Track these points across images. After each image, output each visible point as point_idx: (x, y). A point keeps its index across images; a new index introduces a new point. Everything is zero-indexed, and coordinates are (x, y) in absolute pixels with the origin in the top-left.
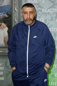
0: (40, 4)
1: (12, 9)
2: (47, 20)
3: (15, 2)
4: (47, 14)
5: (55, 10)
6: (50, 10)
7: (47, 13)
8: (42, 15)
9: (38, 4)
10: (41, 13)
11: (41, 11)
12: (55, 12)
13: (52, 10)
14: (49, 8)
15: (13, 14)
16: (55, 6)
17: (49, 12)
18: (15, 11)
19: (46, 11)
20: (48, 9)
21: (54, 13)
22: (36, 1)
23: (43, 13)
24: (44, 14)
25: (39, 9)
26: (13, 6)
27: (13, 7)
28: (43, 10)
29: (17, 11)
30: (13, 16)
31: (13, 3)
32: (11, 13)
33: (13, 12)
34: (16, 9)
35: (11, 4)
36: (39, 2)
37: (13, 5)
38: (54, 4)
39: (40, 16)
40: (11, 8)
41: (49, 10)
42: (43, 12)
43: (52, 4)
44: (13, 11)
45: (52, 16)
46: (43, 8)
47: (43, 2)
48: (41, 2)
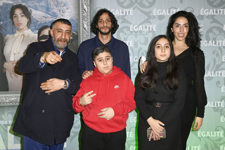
0: (126, 17)
1: (80, 26)
2: (139, 43)
3: (84, 15)
4: (139, 33)
5: (151, 26)
6: (143, 27)
7: (138, 31)
8: (130, 34)
9: (123, 17)
10: (128, 32)
11: (128, 28)
12: (151, 30)
13: (146, 27)
14: (140, 24)
15: (81, 34)
16: (151, 20)
17: (141, 30)
18: (85, 29)
19: (136, 28)
20: (139, 26)
21: (149, 31)
22: (119, 12)
23: (131, 32)
24: (134, 33)
25: (125, 25)
26: (81, 20)
27: (81, 23)
28: (131, 26)
29: (87, 28)
30: (81, 37)
31: (81, 16)
32: (78, 32)
33: (81, 31)
34: (85, 26)
35: (77, 18)
36: (124, 14)
37: (81, 18)
38: (150, 17)
39: (126, 36)
40: (77, 24)
41: (141, 26)
42: (131, 30)
43: (146, 17)
44: (81, 29)
45: (146, 36)
46: (130, 24)
47: (131, 14)
48: (127, 14)
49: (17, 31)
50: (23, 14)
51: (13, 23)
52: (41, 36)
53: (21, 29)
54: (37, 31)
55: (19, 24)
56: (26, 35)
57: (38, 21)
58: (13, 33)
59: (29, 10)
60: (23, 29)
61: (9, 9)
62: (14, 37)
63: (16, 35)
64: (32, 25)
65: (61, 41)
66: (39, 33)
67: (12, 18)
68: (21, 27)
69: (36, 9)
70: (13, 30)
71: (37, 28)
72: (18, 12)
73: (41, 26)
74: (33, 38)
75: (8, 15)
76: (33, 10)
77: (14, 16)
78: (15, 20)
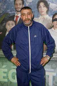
49: (40, 16)
50: (44, 6)
51: (38, 11)
52: (54, 19)
53: (43, 15)
54: (52, 16)
55: (42, 12)
56: (45, 18)
57: (53, 10)
58: (38, 17)
59: (48, 3)
60: (44, 15)
61: (37, 3)
62: (38, 19)
63: (39, 18)
64: (49, 12)
65: (26, 21)
66: (53, 17)
67: (38, 8)
68: (43, 13)
69: (52, 2)
70: (38, 15)
71: (52, 14)
72: (42, 4)
73: (55, 13)
74: (49, 20)
75: (36, 6)
76: (50, 3)
77: (39, 6)
78: (40, 9)
